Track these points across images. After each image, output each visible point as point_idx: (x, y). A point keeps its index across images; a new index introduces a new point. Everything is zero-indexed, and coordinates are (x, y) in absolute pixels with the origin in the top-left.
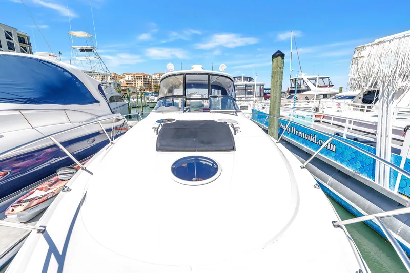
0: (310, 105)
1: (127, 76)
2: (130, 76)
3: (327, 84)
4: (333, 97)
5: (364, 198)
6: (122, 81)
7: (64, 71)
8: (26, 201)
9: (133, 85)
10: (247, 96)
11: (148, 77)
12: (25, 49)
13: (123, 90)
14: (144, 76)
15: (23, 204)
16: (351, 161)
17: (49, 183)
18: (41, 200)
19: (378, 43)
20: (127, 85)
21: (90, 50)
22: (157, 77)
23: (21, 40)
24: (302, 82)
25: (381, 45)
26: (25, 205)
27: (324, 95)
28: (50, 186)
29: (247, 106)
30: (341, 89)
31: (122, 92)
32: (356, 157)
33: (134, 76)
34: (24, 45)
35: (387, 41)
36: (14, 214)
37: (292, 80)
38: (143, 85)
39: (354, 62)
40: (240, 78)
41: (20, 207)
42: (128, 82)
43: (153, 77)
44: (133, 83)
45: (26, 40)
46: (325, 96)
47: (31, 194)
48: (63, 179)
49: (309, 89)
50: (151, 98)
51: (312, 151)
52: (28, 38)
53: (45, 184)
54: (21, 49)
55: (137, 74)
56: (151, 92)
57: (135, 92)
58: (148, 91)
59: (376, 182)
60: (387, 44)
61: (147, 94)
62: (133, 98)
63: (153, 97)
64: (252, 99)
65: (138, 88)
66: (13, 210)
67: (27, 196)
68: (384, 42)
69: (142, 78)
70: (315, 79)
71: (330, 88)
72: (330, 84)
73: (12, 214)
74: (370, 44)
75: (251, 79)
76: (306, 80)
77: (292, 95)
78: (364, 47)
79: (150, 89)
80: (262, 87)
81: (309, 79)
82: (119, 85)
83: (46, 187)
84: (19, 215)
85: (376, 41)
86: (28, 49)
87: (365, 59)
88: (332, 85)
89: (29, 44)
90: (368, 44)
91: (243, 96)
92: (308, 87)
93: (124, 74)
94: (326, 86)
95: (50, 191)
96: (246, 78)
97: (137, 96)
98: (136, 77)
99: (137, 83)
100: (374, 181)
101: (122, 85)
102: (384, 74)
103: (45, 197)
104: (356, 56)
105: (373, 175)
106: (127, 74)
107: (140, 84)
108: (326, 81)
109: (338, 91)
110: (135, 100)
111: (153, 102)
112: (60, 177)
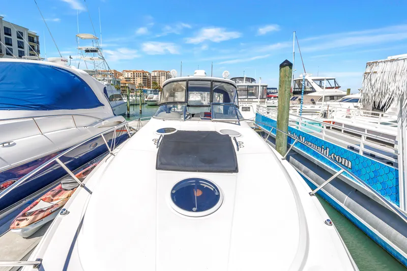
0: (316, 107)
1: (126, 73)
2: (129, 73)
3: (333, 85)
4: (340, 100)
5: (388, 226)
6: (121, 78)
7: (74, 77)
8: (31, 214)
9: (132, 82)
10: (249, 97)
11: (148, 74)
12: (33, 47)
13: (122, 87)
14: (143, 74)
15: (28, 218)
16: (370, 181)
17: (52, 193)
18: (46, 213)
19: (392, 61)
20: (126, 82)
21: (95, 51)
22: (156, 74)
23: (31, 39)
24: (306, 82)
25: (395, 63)
26: (30, 218)
27: (330, 96)
28: (54, 196)
29: (249, 108)
30: (349, 90)
31: (121, 89)
32: (376, 176)
33: (134, 74)
34: (32, 44)
35: (402, 59)
36: (19, 228)
37: (296, 80)
38: (142, 82)
39: (366, 76)
40: (242, 78)
41: (25, 221)
42: (128, 79)
43: (153, 74)
44: (132, 80)
45: (35, 39)
46: (332, 98)
47: (34, 206)
48: (66, 188)
49: (314, 91)
50: (150, 96)
51: (324, 165)
52: (37, 37)
53: (49, 195)
54: (30, 48)
55: (137, 71)
56: (149, 89)
57: (133, 90)
58: (147, 88)
59: (402, 209)
60: (401, 62)
61: (145, 91)
62: (132, 96)
63: (152, 95)
64: (254, 100)
65: (137, 85)
66: (18, 224)
67: (31, 208)
68: (398, 60)
69: (142, 75)
70: (321, 80)
71: (337, 90)
72: (337, 86)
73: (17, 229)
74: (383, 60)
75: (253, 80)
76: (310, 81)
77: (296, 96)
78: (376, 62)
79: (149, 86)
80: (265, 88)
81: (314, 80)
82: (118, 82)
83: (49, 197)
84: (24, 230)
85: (389, 58)
86: (36, 48)
87: (379, 75)
88: (339, 87)
89: (38, 43)
90: (380, 61)
91: (244, 97)
92: (312, 88)
93: (124, 71)
94: (333, 88)
95: (54, 202)
96: (248, 79)
97: (136, 94)
98: (136, 74)
99: (136, 80)
100: (399, 206)
101: (121, 82)
102: (400, 92)
103: (50, 210)
104: (368, 71)
105: (397, 200)
106: (127, 71)
107: (139, 81)
108: (332, 82)
109: (346, 93)
110: (134, 98)
111: (151, 100)
112: (63, 186)
